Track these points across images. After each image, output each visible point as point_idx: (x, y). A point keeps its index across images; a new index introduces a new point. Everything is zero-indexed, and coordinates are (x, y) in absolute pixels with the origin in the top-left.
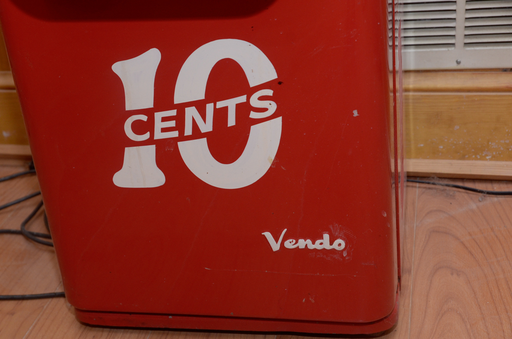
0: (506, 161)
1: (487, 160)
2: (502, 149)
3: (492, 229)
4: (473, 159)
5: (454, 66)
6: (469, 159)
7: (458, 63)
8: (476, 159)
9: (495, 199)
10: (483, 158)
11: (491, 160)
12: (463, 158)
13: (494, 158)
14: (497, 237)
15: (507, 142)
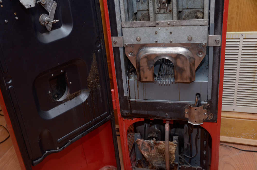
0: (247, 139)
1: (241, 138)
2: (246, 135)
3: (244, 164)
4: (237, 137)
5: (233, 111)
6: (236, 137)
7: (234, 110)
8: (238, 137)
9: (244, 152)
10: (240, 137)
11: (242, 138)
12: (234, 137)
13: (244, 138)
14: (245, 167)
15: (248, 133)
